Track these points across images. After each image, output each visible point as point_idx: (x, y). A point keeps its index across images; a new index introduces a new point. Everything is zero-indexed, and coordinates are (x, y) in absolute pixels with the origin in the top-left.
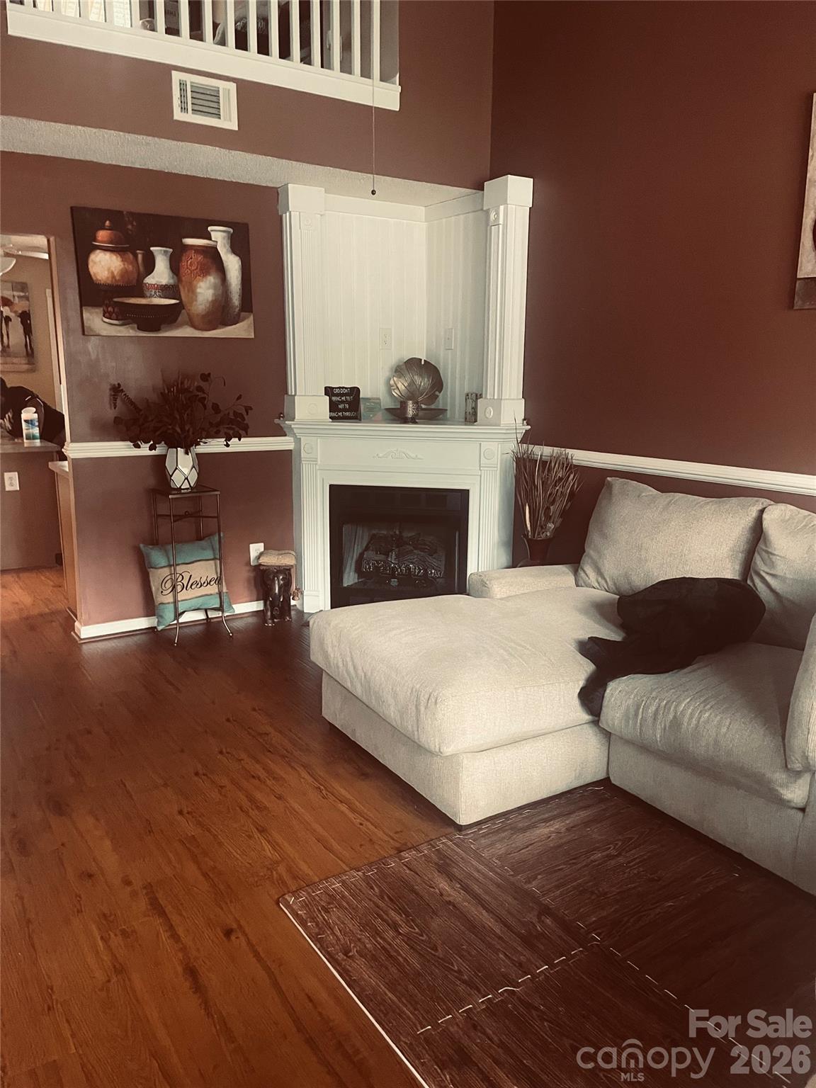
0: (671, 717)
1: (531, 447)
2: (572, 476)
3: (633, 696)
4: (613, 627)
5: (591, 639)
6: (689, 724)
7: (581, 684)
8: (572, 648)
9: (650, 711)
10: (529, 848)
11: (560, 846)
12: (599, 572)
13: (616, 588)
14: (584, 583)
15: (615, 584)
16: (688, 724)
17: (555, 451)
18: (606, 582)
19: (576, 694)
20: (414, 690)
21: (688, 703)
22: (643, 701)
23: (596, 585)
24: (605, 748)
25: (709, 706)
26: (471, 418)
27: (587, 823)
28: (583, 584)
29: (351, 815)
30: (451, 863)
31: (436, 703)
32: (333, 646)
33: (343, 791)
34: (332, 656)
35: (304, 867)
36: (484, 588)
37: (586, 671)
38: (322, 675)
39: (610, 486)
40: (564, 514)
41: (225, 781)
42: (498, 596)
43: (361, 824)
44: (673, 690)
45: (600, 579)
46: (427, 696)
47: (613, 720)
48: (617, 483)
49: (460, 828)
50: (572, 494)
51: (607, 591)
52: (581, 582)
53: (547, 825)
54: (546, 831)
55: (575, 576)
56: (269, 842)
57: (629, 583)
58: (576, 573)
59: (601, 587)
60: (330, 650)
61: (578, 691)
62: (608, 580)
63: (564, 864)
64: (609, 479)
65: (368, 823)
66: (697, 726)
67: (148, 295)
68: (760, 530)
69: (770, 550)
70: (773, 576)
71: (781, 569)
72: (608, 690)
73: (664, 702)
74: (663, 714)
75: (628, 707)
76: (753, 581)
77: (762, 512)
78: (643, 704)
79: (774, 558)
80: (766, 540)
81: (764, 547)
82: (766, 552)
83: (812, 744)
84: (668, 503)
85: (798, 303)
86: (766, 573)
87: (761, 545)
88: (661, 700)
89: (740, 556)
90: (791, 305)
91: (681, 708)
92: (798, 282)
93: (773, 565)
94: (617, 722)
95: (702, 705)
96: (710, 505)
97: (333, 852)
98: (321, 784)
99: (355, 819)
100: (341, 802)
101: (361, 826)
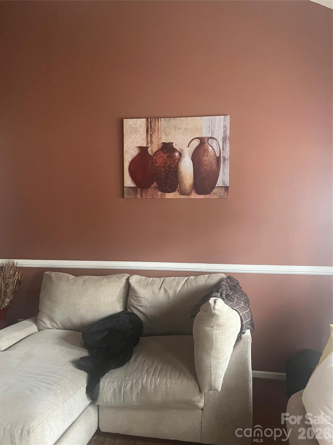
0: (140, 387)
2: (16, 273)
3: (116, 383)
5: (81, 358)
7: (85, 386)
8: (71, 367)
9: (128, 388)
12: (52, 320)
14: (44, 327)
15: (62, 324)
16: (150, 387)
18: (57, 324)
21: (147, 377)
22: (123, 384)
23: (51, 327)
25: (157, 376)
28: (43, 328)
31: (28, 434)
37: (85, 377)
39: (50, 277)
40: (15, 293)
45: (53, 324)
47: (106, 399)
48: (53, 274)
51: (57, 329)
52: (41, 328)
55: (36, 325)
58: (36, 322)
59: (53, 328)
61: (85, 390)
62: (58, 323)
64: (46, 272)
66: (155, 387)
68: (128, 288)
69: (137, 295)
70: (141, 306)
71: (144, 302)
72: (101, 384)
73: (135, 381)
74: (136, 387)
75: (115, 390)
76: (131, 310)
77: (128, 279)
78: (123, 385)
79: (140, 299)
80: (134, 291)
81: (134, 295)
82: (135, 296)
83: (213, 379)
84: (84, 281)
85: (126, 196)
86: (137, 305)
87: (131, 293)
88: (132, 380)
89: (122, 300)
90: (123, 197)
91: (145, 381)
92: (125, 188)
93: (140, 302)
94: (108, 399)
95: (154, 376)
96: (104, 279)
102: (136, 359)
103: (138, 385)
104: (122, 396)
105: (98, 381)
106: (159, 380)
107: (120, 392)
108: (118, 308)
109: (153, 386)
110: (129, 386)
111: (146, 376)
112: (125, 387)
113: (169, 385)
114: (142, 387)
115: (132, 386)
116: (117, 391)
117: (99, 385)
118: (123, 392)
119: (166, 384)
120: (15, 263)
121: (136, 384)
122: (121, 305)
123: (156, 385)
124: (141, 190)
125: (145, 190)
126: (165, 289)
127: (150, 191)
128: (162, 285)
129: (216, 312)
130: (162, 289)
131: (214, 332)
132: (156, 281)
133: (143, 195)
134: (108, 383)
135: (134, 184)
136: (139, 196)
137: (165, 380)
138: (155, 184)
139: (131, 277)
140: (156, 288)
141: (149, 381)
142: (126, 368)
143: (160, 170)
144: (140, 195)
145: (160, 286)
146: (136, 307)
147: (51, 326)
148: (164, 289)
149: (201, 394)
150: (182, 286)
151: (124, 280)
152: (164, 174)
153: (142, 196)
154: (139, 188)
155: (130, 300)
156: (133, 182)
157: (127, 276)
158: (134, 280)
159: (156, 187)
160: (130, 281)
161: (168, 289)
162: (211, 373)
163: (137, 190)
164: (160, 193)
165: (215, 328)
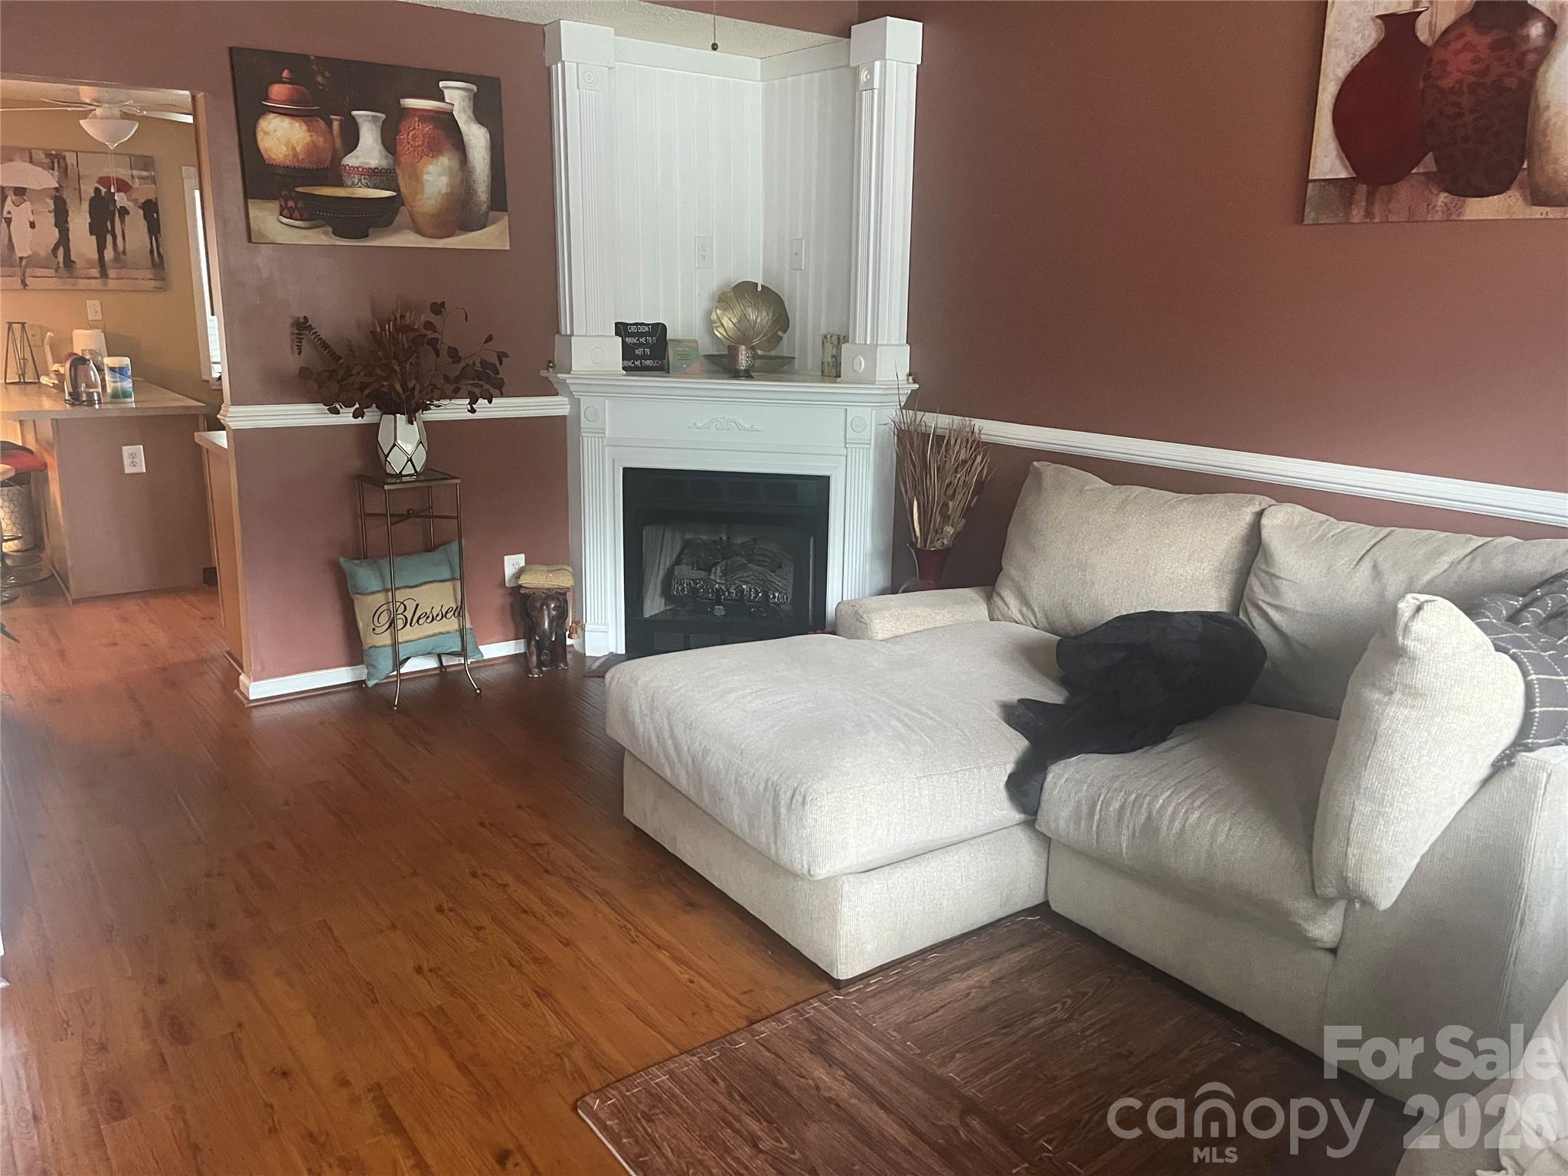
0: (1143, 818)
1: (920, 414)
2: (979, 459)
3: (1085, 788)
4: (1051, 683)
5: (1021, 701)
6: (1170, 828)
7: (1010, 768)
8: (994, 714)
9: (1112, 808)
10: (940, 1013)
11: (984, 1009)
12: (1024, 600)
13: (1049, 623)
14: (1003, 615)
15: (1047, 618)
16: (1168, 829)
17: (956, 422)
18: (1036, 617)
19: (1002, 784)
20: (770, 783)
21: (1169, 796)
22: (1101, 795)
23: (1019, 618)
24: (1044, 861)
25: (1198, 803)
26: (832, 371)
27: (1022, 971)
28: (999, 617)
29: (675, 968)
30: (829, 1038)
31: (804, 803)
32: (642, 715)
33: (660, 931)
34: (641, 729)
35: (609, 1048)
36: (858, 624)
37: (1015, 749)
38: (624, 756)
39: (1038, 475)
40: (968, 512)
41: (484, 920)
42: (880, 636)
43: (691, 982)
44: (1143, 780)
45: (1024, 609)
46: (789, 794)
47: (1056, 820)
48: (1048, 469)
49: (837, 984)
50: (980, 485)
51: (1036, 628)
52: (997, 614)
53: (964, 976)
54: (963, 985)
55: (987, 604)
56: (556, 1013)
57: (1069, 616)
58: (989, 598)
59: (1026, 621)
60: (638, 720)
61: (1006, 779)
62: (1036, 609)
63: (992, 1034)
64: (1035, 463)
65: (701, 980)
66: (1182, 830)
67: (350, 183)
68: (1254, 544)
69: (1272, 571)
70: (1277, 607)
71: (1290, 597)
72: (1049, 778)
73: (1133, 796)
74: (1131, 812)
75: (1079, 802)
76: (1247, 614)
77: (1260, 514)
78: (1101, 798)
79: (1277, 582)
80: (1268, 558)
81: (1263, 567)
82: (1268, 573)
83: (1352, 861)
84: (1125, 502)
85: (1310, 216)
86: (1269, 604)
87: (1260, 563)
88: (1128, 794)
89: (1229, 579)
90: (1300, 218)
91: (1158, 806)
92: (1310, 185)
93: (1277, 593)
94: (1062, 823)
95: (1189, 801)
96: (1185, 504)
97: (652, 1026)
98: (627, 921)
99: (682, 973)
100: (659, 947)
101: (691, 985)
102: (1171, 749)
103: (1139, 812)
104: (1094, 828)
105: (1043, 770)
106: (1196, 815)
107: (1091, 813)
108: (1212, 600)
109: (1177, 824)
110: (1116, 805)
111: (1168, 793)
112: (1107, 803)
113: (1221, 838)
114: (1149, 818)
115: (1122, 807)
116: (1085, 810)
117: (1045, 778)
118: (1097, 817)
119: (1214, 834)
120: (976, 430)
121: (1134, 804)
122: (1225, 592)
123: (1184, 826)
124: (1368, 192)
125: (1383, 187)
126: (1375, 567)
127: (1404, 191)
128: (1371, 552)
129: (1410, 644)
130: (1367, 564)
131: (1391, 711)
132: (1356, 533)
133: (1377, 208)
134: (1067, 779)
135: (1346, 167)
136: (1357, 215)
137: (1213, 820)
138: (1429, 164)
139: (1271, 509)
140: (1345, 558)
141: (1170, 810)
142: (1133, 759)
143: (1459, 105)
144: (1362, 210)
145: (1363, 552)
146: (1263, 609)
147: (1020, 616)
148: (1372, 563)
150: (1446, 566)
151: (1247, 515)
152: (1469, 118)
153: (1369, 214)
154: (1364, 183)
155: (1251, 585)
156: (1342, 159)
157: (1259, 502)
158: (1279, 520)
159: (1427, 175)
160: (1264, 521)
161: (1385, 566)
162: (1348, 839)
163: (1353, 193)
164: (1443, 198)
165: (1397, 696)
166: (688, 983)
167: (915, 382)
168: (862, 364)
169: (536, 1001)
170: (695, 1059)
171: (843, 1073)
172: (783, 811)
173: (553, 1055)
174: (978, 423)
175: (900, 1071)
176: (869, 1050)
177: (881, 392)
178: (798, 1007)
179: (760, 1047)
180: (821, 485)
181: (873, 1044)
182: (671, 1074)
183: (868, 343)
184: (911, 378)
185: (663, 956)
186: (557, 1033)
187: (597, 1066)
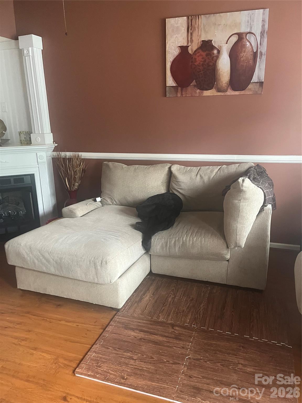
3: (163, 240)
5: (137, 223)
10: (148, 306)
11: (156, 302)
16: (189, 243)
23: (111, 203)
29: (69, 324)
30: (127, 324)
31: (106, 263)
36: (72, 214)
37: (140, 235)
47: (156, 250)
48: (110, 164)
49: (121, 310)
53: (145, 296)
54: (147, 298)
59: (113, 204)
61: (141, 244)
62: (116, 201)
64: (104, 162)
65: (80, 324)
68: (170, 174)
69: (178, 181)
70: (181, 189)
71: (183, 186)
72: (152, 240)
73: (177, 239)
74: (178, 242)
75: (162, 244)
76: (172, 191)
77: (170, 168)
78: (169, 241)
79: (180, 183)
80: (175, 177)
81: (175, 180)
82: (177, 181)
83: (238, 239)
84: (135, 169)
85: (168, 95)
86: (178, 188)
87: (173, 179)
88: (176, 238)
89: (165, 184)
90: (165, 96)
91: (185, 239)
92: (167, 87)
93: (180, 185)
94: (158, 250)
95: (192, 236)
96: (151, 167)
97: (77, 342)
98: (44, 317)
99: (73, 325)
100: (60, 321)
101: (78, 327)
102: (177, 225)
103: (180, 242)
104: (168, 249)
105: (151, 238)
106: (195, 239)
107: (166, 246)
108: (162, 190)
109: (191, 242)
110: (173, 242)
111: (186, 236)
112: (170, 242)
113: (203, 242)
114: (183, 242)
115: (175, 242)
116: (164, 245)
117: (151, 241)
118: (168, 246)
119: (201, 241)
120: (80, 155)
121: (178, 240)
122: (165, 188)
123: (193, 242)
124: (181, 89)
125: (185, 88)
126: (201, 176)
127: (189, 88)
128: (199, 173)
129: (244, 188)
130: (199, 176)
132: (194, 169)
133: (183, 93)
134: (157, 239)
135: (175, 83)
136: (179, 95)
137: (200, 239)
138: (194, 83)
139: (173, 166)
140: (193, 175)
141: (188, 239)
142: (171, 230)
143: (200, 69)
144: (180, 94)
145: (197, 173)
146: (176, 190)
149: (228, 249)
150: (215, 174)
151: (167, 169)
152: (202, 72)
153: (182, 94)
154: (180, 87)
155: (172, 184)
156: (174, 81)
157: (169, 165)
158: (175, 168)
159: (195, 86)
160: (172, 169)
161: (203, 175)
162: (237, 234)
163: (177, 89)
164: (198, 91)
165: (242, 201)
166: (77, 327)
167: (56, 144)
168: (39, 140)
169: (34, 352)
170: (98, 345)
171: (138, 331)
172: (99, 267)
173: (54, 364)
174: (80, 153)
175: (151, 324)
176: (140, 323)
177: (47, 147)
178: (113, 320)
179: (113, 334)
180: (32, 176)
181: (139, 321)
182: (95, 352)
183: (40, 133)
184: (54, 142)
185: (63, 322)
186: (50, 358)
187: (71, 361)
